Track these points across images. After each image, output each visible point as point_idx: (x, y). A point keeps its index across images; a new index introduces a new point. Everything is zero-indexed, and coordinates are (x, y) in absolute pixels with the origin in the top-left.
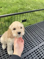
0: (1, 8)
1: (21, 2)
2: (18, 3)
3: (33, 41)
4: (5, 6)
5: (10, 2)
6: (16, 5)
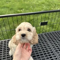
0: (22, 9)
1: (47, 3)
2: (43, 3)
3: (54, 54)
4: (27, 7)
5: (34, 3)
6: (40, 6)
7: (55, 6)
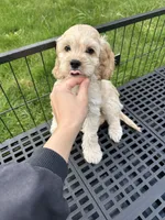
7: (107, 8)
